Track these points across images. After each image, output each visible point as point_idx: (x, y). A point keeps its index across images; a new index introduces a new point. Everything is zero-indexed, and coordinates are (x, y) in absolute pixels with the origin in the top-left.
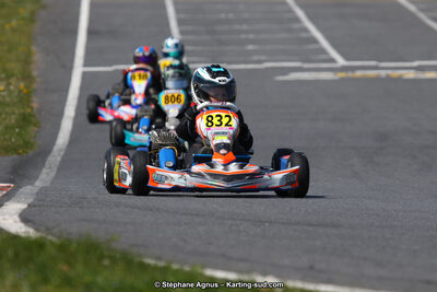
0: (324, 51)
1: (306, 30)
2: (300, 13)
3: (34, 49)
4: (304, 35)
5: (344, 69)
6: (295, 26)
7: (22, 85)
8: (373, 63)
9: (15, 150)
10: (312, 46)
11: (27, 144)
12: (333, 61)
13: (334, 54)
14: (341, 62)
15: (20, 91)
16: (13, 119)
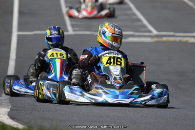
0: (145, 26)
1: (134, 14)
2: (132, 6)
4: (134, 17)
5: (156, 36)
6: (129, 12)
8: (172, 33)
10: (139, 23)
12: (150, 31)
13: (150, 28)
14: (155, 32)
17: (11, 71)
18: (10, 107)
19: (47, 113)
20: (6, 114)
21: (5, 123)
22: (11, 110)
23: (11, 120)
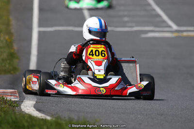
0: (164, 22)
1: (154, 10)
3: (11, 18)
5: (177, 31)
7: (7, 37)
9: (9, 72)
10: (158, 19)
11: (15, 69)
12: (170, 27)
13: (170, 23)
14: (175, 27)
15: (6, 41)
16: (5, 55)
17: (33, 66)
18: (36, 100)
19: (73, 105)
20: (32, 106)
21: (32, 115)
22: (36, 102)
23: (38, 112)
